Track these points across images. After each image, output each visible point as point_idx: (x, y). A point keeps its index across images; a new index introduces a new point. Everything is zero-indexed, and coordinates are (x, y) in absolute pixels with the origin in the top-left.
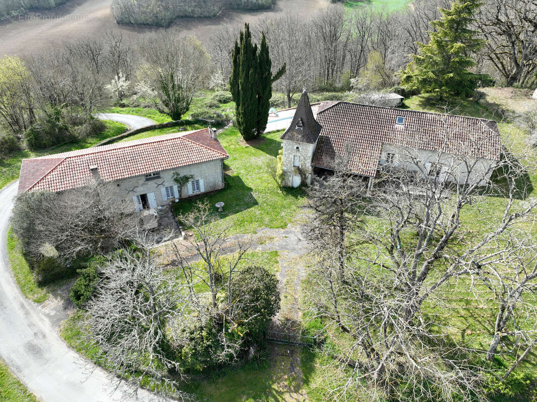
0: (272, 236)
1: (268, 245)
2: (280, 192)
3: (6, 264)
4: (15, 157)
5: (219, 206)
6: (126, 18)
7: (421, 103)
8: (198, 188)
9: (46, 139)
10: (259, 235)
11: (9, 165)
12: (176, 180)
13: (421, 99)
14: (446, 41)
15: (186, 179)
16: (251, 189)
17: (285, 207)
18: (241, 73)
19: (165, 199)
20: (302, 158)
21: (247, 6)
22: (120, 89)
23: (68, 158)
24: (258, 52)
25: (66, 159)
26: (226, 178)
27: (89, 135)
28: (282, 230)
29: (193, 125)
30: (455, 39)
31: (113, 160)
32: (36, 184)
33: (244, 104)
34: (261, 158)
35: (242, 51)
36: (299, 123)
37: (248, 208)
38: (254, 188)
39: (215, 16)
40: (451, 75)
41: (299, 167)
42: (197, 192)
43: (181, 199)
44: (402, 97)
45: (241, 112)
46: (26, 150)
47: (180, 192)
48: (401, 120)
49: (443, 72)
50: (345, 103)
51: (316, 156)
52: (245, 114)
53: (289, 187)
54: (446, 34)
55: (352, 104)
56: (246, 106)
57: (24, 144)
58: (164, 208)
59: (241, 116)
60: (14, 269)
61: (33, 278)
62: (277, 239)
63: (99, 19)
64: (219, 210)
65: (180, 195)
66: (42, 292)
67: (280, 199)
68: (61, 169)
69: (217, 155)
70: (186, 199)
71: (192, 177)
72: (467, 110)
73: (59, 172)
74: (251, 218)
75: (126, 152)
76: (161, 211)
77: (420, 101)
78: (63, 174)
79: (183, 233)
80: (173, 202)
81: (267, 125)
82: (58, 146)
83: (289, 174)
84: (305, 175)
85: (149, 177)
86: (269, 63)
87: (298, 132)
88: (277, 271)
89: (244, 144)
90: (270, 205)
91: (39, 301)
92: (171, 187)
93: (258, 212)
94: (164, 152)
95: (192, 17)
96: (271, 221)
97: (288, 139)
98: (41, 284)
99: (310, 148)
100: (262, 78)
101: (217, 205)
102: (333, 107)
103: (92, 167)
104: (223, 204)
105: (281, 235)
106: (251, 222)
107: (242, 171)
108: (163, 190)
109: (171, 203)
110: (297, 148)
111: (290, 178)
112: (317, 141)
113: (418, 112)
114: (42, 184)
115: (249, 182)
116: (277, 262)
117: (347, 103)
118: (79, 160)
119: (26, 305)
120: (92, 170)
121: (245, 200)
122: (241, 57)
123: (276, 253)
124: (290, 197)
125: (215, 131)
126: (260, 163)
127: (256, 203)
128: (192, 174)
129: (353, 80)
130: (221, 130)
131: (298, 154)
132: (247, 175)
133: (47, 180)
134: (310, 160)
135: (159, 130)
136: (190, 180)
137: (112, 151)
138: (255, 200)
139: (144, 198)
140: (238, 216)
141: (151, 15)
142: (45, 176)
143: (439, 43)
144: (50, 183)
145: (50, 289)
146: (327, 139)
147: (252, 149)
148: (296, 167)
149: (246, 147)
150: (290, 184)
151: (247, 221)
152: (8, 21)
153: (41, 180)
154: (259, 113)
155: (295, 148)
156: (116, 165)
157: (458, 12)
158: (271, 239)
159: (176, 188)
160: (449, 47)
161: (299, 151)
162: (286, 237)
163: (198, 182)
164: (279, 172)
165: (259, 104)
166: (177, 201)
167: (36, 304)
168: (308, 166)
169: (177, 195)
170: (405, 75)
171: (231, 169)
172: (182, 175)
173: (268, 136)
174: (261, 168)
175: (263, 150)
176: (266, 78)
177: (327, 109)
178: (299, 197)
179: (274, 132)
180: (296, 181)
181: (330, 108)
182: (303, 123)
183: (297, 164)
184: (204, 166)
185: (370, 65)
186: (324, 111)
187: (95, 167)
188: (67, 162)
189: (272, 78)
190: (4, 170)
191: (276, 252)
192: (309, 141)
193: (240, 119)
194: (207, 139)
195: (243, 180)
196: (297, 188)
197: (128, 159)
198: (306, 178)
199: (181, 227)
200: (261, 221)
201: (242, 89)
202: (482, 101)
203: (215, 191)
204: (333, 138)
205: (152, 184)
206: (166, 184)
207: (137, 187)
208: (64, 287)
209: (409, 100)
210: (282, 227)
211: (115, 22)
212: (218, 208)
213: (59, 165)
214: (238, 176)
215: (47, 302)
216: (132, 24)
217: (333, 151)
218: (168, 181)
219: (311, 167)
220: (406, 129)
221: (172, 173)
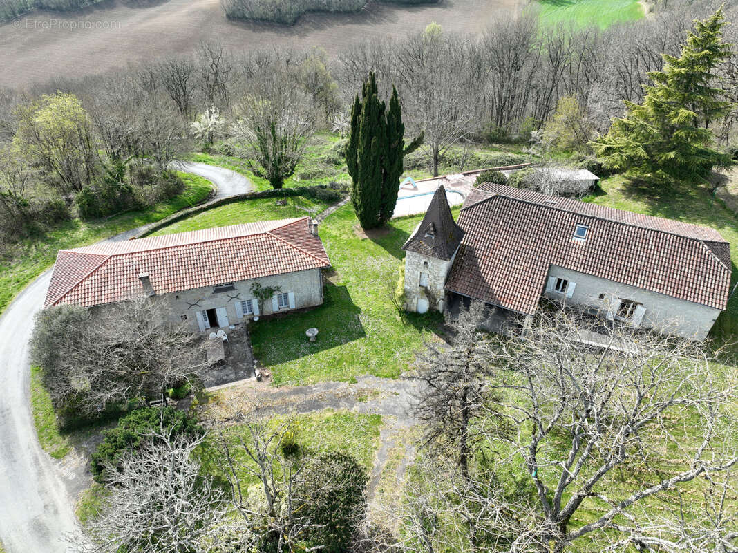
0: (377, 390)
1: (369, 404)
2: (399, 318)
3: (26, 395)
4: (61, 229)
5: (310, 335)
6: (239, 10)
7: (624, 188)
8: (287, 303)
9: (102, 206)
10: (362, 384)
11: (52, 240)
12: (256, 293)
13: (627, 181)
14: (669, 103)
15: (270, 292)
16: (358, 310)
17: (401, 345)
18: (360, 140)
19: (240, 315)
20: (431, 277)
22: (211, 129)
23: (114, 256)
24: (388, 108)
25: (111, 258)
26: (327, 289)
27: (160, 200)
28: (392, 382)
29: (297, 197)
30: (683, 103)
31: (172, 263)
32: (68, 293)
33: (362, 183)
34: (379, 259)
35: (363, 111)
36: (429, 229)
37: (352, 340)
38: (363, 309)
39: (358, 11)
40: (672, 155)
41: (426, 288)
42: (284, 308)
43: (262, 317)
44: (597, 178)
45: (358, 192)
46: (77, 219)
47: (261, 307)
48: (581, 232)
49: (661, 148)
50: (503, 197)
51: (451, 276)
52: (363, 195)
53: (412, 313)
54: (669, 94)
55: (513, 200)
56: (365, 185)
57: (75, 211)
58: (239, 327)
59: (358, 197)
60: (35, 402)
61: (54, 420)
62: (383, 395)
63: (204, 11)
64: (311, 340)
65: (261, 312)
66: (62, 442)
67: (396, 330)
68: (103, 272)
69: (315, 262)
70: (269, 316)
71: (278, 289)
72: (693, 206)
73: (99, 277)
74: (352, 356)
75: (191, 251)
76: (233, 332)
77: (624, 185)
78: (105, 281)
79: (257, 372)
80: (251, 320)
81: (395, 211)
82: (117, 215)
83: (413, 295)
84: (435, 300)
85: (219, 289)
86: (400, 128)
87: (428, 241)
88: (375, 448)
89: (360, 234)
90: (381, 339)
91: (57, 456)
92: (249, 302)
93: (363, 349)
94: (242, 254)
95: (328, 11)
96: (380, 365)
97: (413, 251)
98: (64, 431)
99: (443, 266)
100: (390, 148)
101: (309, 334)
102: (485, 201)
103: (141, 275)
104: (316, 331)
105: (389, 389)
106: (352, 363)
107: (352, 279)
108: (238, 305)
109: (247, 322)
111: (415, 301)
112: (454, 255)
113: (609, 221)
114: (76, 293)
115: (358, 299)
116: (377, 434)
117: (505, 198)
118: (128, 260)
119: (40, 459)
120: (141, 279)
121: (349, 326)
122: (362, 119)
123: (378, 419)
124: (412, 329)
125: (316, 225)
126: (378, 268)
127: (363, 334)
128: (279, 285)
129: (534, 133)
130: (333, 208)
131: (426, 271)
132: (358, 285)
133: (83, 288)
134: (442, 281)
135: (251, 201)
136: (275, 293)
137: (173, 250)
138: (362, 328)
139: (212, 315)
140: (334, 352)
141: (273, 7)
142: (82, 282)
143: (657, 107)
144: (86, 291)
145: (74, 439)
146: (472, 250)
147: (371, 244)
148: (423, 287)
149: (363, 240)
150: (414, 309)
151: (346, 361)
152: (88, 10)
153: (75, 287)
154: (383, 196)
155: (422, 263)
156: (176, 270)
157: (691, 63)
158: (375, 394)
159: (255, 303)
160: (673, 113)
161: (427, 267)
162: (396, 394)
163: (286, 295)
164: (399, 292)
165: (384, 183)
166: (256, 319)
167: (53, 460)
168: (440, 288)
169: (257, 312)
170: (605, 146)
171: (336, 274)
172: (264, 286)
173: (396, 225)
174: (378, 276)
175: (385, 247)
176: (395, 149)
177: (477, 205)
178: (424, 330)
179: (405, 218)
180: (423, 305)
181: (481, 203)
182: (435, 231)
183: (424, 283)
184: (295, 276)
185: (561, 117)
186: (471, 207)
187: (146, 274)
188: (112, 263)
189: (404, 149)
190: (46, 247)
191: (379, 416)
192: (442, 255)
193: (357, 201)
194: (302, 235)
195: (351, 294)
196: (424, 314)
197: (193, 262)
198: (436, 304)
199: (255, 362)
200: (365, 363)
201: (361, 162)
202: (720, 190)
203: (310, 308)
204: (479, 249)
205: (222, 297)
206: (243, 298)
207: (202, 300)
208: (92, 438)
209: (608, 180)
210: (393, 377)
211: (225, 15)
212: (310, 337)
213: (101, 266)
214: (345, 287)
215: (68, 458)
216: (247, 18)
217: (477, 270)
218: (245, 294)
219: (443, 291)
220: (588, 245)
221: (249, 284)
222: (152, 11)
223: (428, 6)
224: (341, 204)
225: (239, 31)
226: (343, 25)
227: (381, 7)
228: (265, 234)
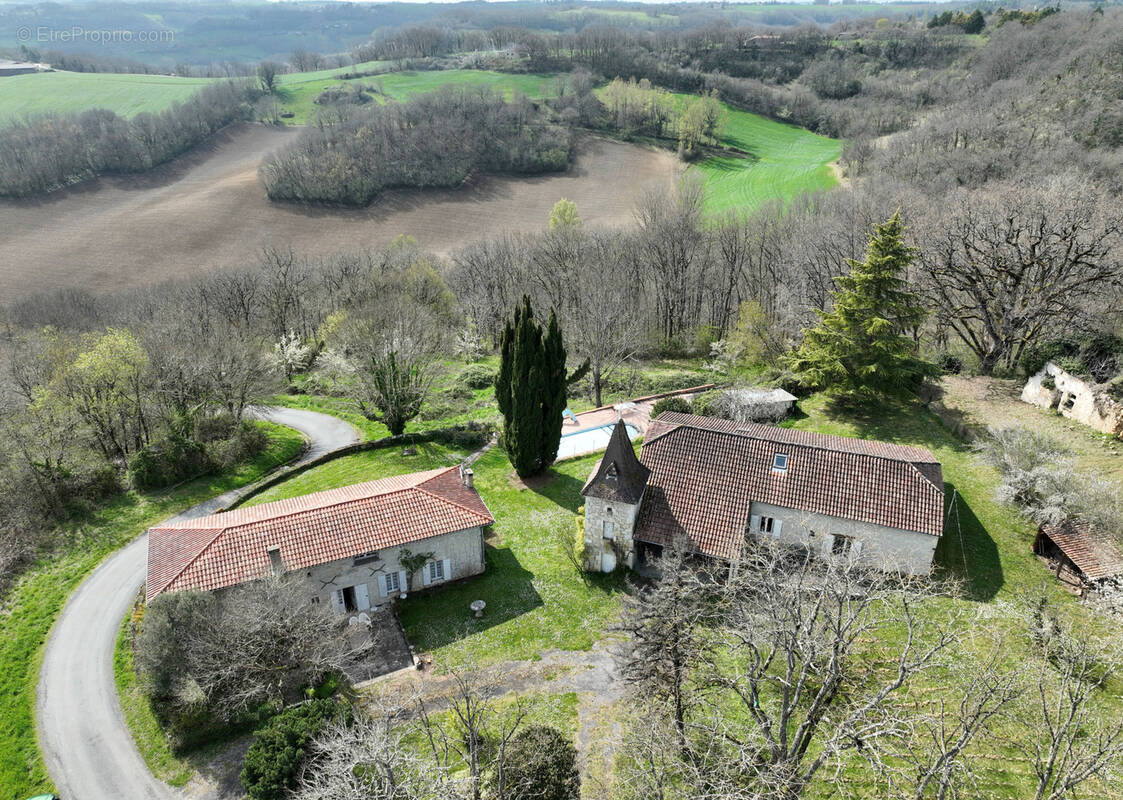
0: (568, 665)
1: (560, 682)
2: (581, 580)
3: (118, 716)
4: (112, 506)
5: (476, 609)
6: (287, 188)
7: (828, 409)
8: (441, 573)
9: (167, 471)
10: (547, 661)
11: (104, 522)
12: (405, 563)
13: (830, 400)
14: (861, 311)
15: (421, 560)
16: (530, 575)
17: (588, 610)
18: (514, 371)
19: (383, 593)
20: (618, 526)
22: (290, 361)
23: (228, 529)
24: (546, 334)
25: (225, 531)
26: (488, 553)
27: (239, 459)
28: (584, 655)
29: (427, 444)
30: (877, 310)
31: (302, 532)
32: (177, 577)
33: (518, 421)
34: (548, 515)
35: (518, 338)
36: (610, 470)
37: (527, 611)
38: (535, 573)
39: (458, 184)
40: (873, 368)
41: (612, 540)
42: (438, 581)
43: (410, 594)
44: (795, 398)
45: (513, 432)
46: (131, 492)
47: (409, 581)
48: (781, 462)
49: (861, 360)
50: (689, 428)
51: (640, 523)
52: (520, 437)
53: (596, 573)
54: (859, 301)
55: (702, 430)
56: (523, 423)
57: (127, 479)
58: (382, 609)
59: (514, 438)
60: (131, 723)
61: (166, 741)
62: (575, 670)
63: (235, 191)
64: (477, 615)
65: (410, 587)
66: (180, 767)
67: (580, 594)
68: (217, 549)
69: (476, 520)
70: (419, 592)
71: (431, 555)
72: (907, 425)
73: (214, 555)
74: (531, 630)
75: (323, 516)
76: (376, 614)
77: (828, 404)
78: (221, 560)
79: (416, 659)
80: (397, 599)
81: (559, 452)
82: (186, 482)
83: (596, 550)
84: (624, 554)
85: (359, 561)
86: (562, 355)
87: (611, 484)
88: (575, 730)
89: (518, 484)
90: (564, 606)
91: (177, 784)
92: (396, 575)
93: (543, 620)
94: (386, 515)
95: (415, 187)
96: (566, 637)
97: (594, 496)
98: (180, 753)
99: (630, 511)
100: (550, 378)
101: (474, 607)
102: (669, 433)
103: (270, 548)
104: (483, 604)
105: (582, 663)
106: (532, 638)
107: (516, 539)
108: (382, 579)
109: (393, 602)
110: (609, 509)
111: (598, 558)
112: (641, 499)
113: (810, 448)
114: (187, 577)
115: (527, 562)
116: (575, 714)
117: (692, 428)
118: (246, 533)
119: (156, 790)
120: (270, 552)
121: (521, 595)
122: (516, 348)
123: (573, 698)
124: (598, 590)
125: (471, 475)
126: (547, 523)
127: (540, 602)
128: (432, 550)
129: (715, 345)
130: (476, 454)
131: (611, 520)
132: (524, 546)
133: (195, 570)
134: (630, 530)
135: (369, 452)
136: (427, 561)
137: (301, 516)
138: (538, 596)
139: (348, 595)
140: (508, 627)
141: (337, 183)
142: (193, 563)
143: (849, 315)
144: (200, 574)
145: (195, 761)
146: (660, 491)
147: (532, 496)
148: (607, 539)
149: (522, 491)
150: (598, 567)
151: (524, 637)
153: (185, 570)
154: (544, 435)
155: (605, 509)
156: (309, 541)
157: (876, 268)
158: (565, 670)
159: (403, 575)
160: (867, 322)
161: (612, 514)
162: (591, 667)
163: (440, 563)
164: (579, 547)
165: (545, 418)
166: (404, 596)
167: (173, 789)
168: (628, 538)
169: (404, 587)
170: (800, 361)
171: (495, 535)
172: (414, 554)
173: (561, 470)
174: (546, 533)
175: (551, 498)
176: (557, 378)
177: (660, 439)
178: (613, 592)
179: (570, 460)
180: (609, 562)
181: (664, 436)
182: (618, 471)
183: (609, 534)
184: (452, 538)
185: (746, 325)
186: (653, 442)
187: (277, 547)
188: (227, 537)
189: (567, 378)
190: (96, 530)
191: (574, 695)
192: (629, 500)
193: (512, 443)
194: (455, 488)
195: (517, 556)
196: (610, 573)
197: (327, 529)
198: (624, 558)
199: (412, 647)
200: (548, 636)
201: (516, 396)
202: (935, 404)
203: (470, 577)
204: (669, 489)
205: (364, 570)
206: (388, 570)
207: (339, 575)
208: (219, 758)
209: (809, 400)
210: (584, 649)
211: (266, 195)
212: (475, 612)
213: (214, 542)
214: (509, 549)
215: (191, 785)
216: (298, 199)
217: (669, 513)
218: (391, 564)
219: (632, 541)
220: (790, 476)
221: (397, 552)
222: (157, 193)
223: (554, 176)
224: (486, 448)
225: (287, 217)
226: (438, 203)
227: (488, 178)
228: (412, 489)
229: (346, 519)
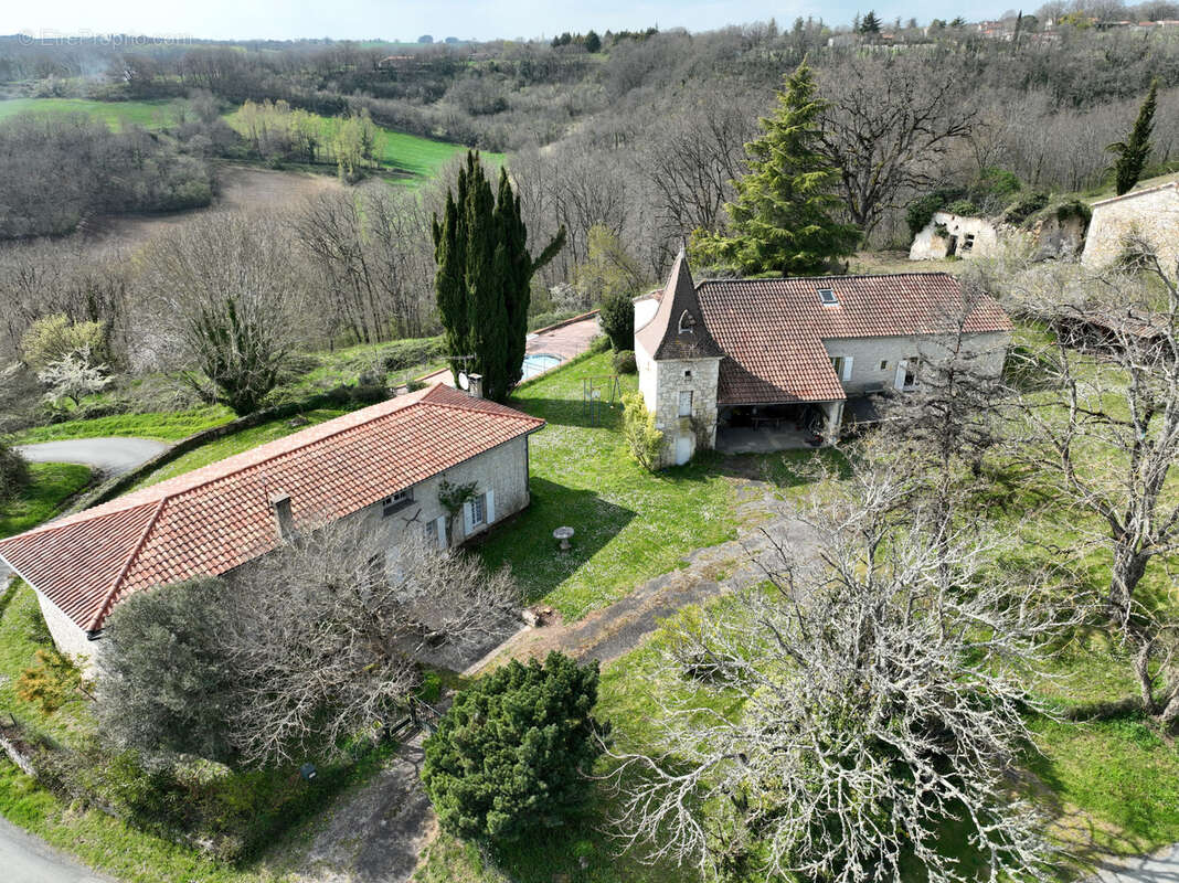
0: (729, 560)
1: (736, 577)
8: (483, 515)
10: (699, 563)
12: (444, 503)
16: (589, 493)
17: (698, 503)
20: (699, 394)
21: (153, 203)
23: (171, 498)
25: (167, 502)
28: (736, 544)
29: (316, 412)
32: (121, 582)
37: (624, 525)
38: (594, 489)
39: (71, 230)
40: (815, 227)
41: (690, 416)
42: (480, 527)
47: (449, 532)
48: (828, 296)
50: (713, 283)
52: (484, 347)
53: (671, 467)
55: (728, 282)
60: (102, 862)
62: (742, 560)
64: (563, 547)
65: (450, 541)
69: (523, 424)
71: (473, 488)
73: (168, 538)
74: (647, 541)
83: (671, 437)
84: (705, 431)
85: (388, 509)
87: (688, 338)
90: (665, 508)
92: (434, 524)
93: (652, 527)
95: (9, 237)
96: (698, 535)
97: (670, 358)
99: (712, 369)
101: (561, 536)
104: (569, 530)
106: (657, 548)
110: (688, 373)
111: (673, 448)
114: (139, 577)
115: (572, 482)
117: (716, 283)
120: (278, 505)
121: (600, 513)
124: (689, 483)
126: (559, 443)
127: (630, 514)
128: (474, 480)
129: (556, 290)
131: (689, 388)
132: (554, 470)
133: (147, 565)
134: (714, 396)
136: (468, 496)
138: (623, 509)
140: (616, 545)
142: (137, 556)
144: (159, 568)
148: (684, 417)
150: (671, 461)
151: (646, 550)
155: (683, 374)
157: (794, 122)
158: (730, 564)
159: (441, 524)
160: (798, 180)
161: (691, 379)
162: (756, 553)
163: (483, 498)
168: (711, 408)
169: (444, 543)
172: (454, 487)
178: (708, 478)
180: (686, 449)
182: (695, 319)
183: (687, 410)
184: (496, 456)
188: (176, 509)
189: (533, 262)
192: (715, 352)
196: (687, 464)
200: (676, 541)
205: (396, 521)
206: (424, 517)
208: (319, 840)
210: (731, 539)
213: (157, 520)
217: (743, 371)
218: (429, 507)
220: (846, 308)
221: (435, 485)
228: (418, 404)
229: (351, 453)
